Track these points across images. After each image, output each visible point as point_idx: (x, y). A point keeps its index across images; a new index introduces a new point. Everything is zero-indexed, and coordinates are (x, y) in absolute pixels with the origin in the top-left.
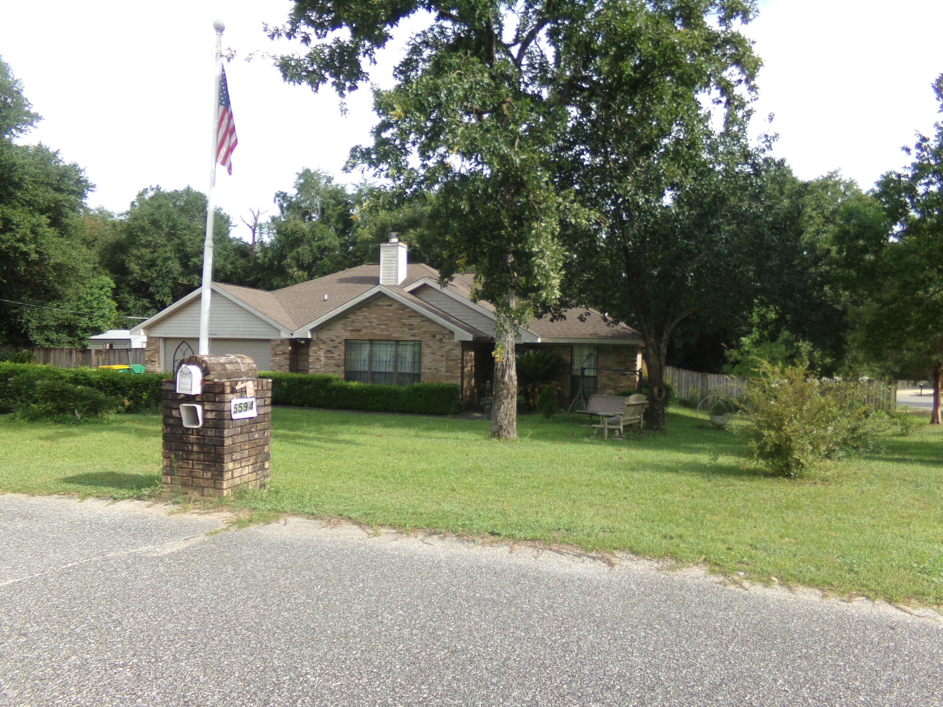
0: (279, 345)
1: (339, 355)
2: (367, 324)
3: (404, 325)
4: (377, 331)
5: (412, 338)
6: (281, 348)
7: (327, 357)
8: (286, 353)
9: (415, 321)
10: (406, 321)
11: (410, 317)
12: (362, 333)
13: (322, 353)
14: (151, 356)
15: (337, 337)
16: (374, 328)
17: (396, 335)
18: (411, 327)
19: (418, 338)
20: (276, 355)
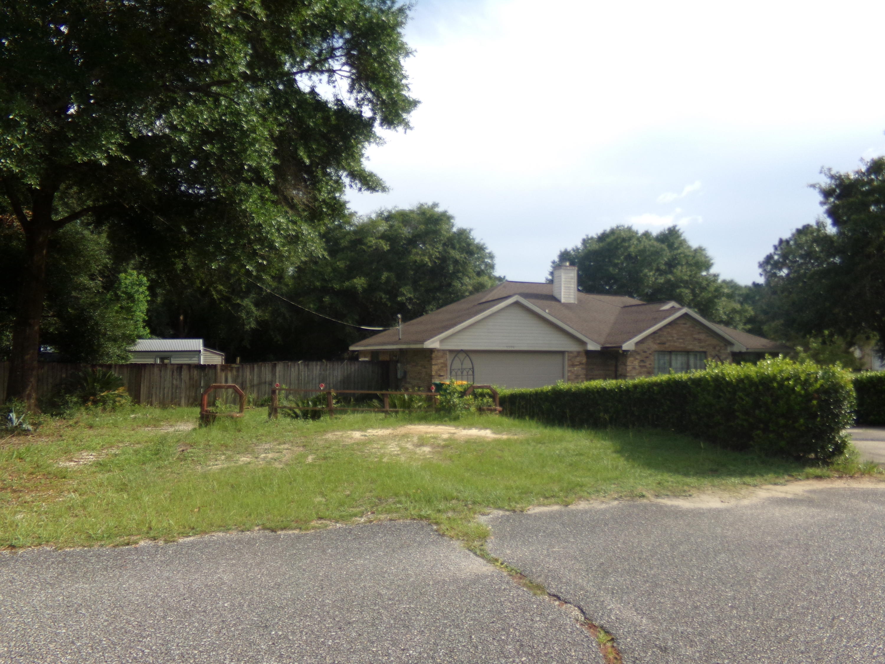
0: (576, 357)
1: (650, 364)
2: (670, 339)
3: (695, 339)
4: (677, 344)
5: (701, 350)
6: (578, 359)
7: (640, 366)
8: (583, 364)
9: (702, 336)
10: (696, 336)
11: (699, 333)
12: (667, 345)
13: (636, 363)
14: (439, 370)
15: (649, 349)
16: (675, 342)
17: (690, 347)
18: (700, 341)
19: (704, 350)
20: (573, 365)
